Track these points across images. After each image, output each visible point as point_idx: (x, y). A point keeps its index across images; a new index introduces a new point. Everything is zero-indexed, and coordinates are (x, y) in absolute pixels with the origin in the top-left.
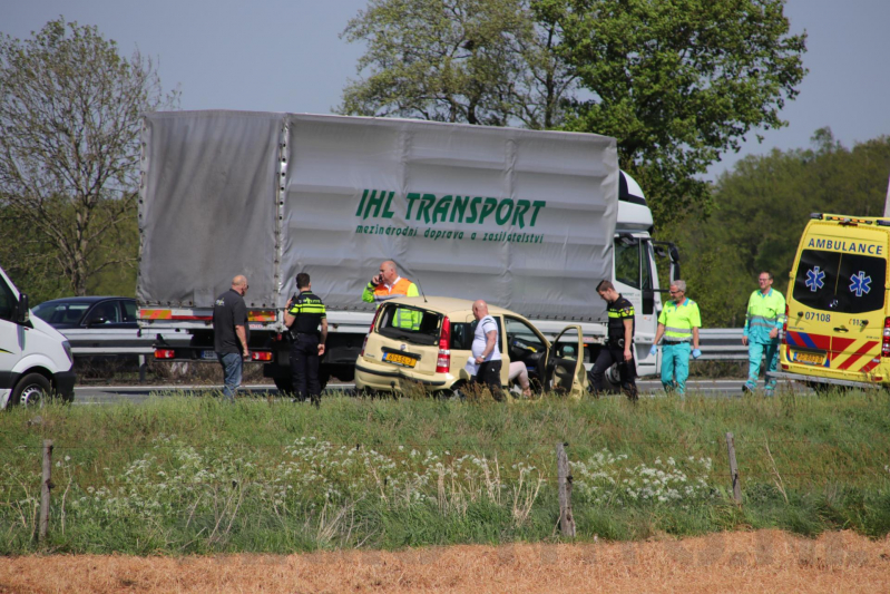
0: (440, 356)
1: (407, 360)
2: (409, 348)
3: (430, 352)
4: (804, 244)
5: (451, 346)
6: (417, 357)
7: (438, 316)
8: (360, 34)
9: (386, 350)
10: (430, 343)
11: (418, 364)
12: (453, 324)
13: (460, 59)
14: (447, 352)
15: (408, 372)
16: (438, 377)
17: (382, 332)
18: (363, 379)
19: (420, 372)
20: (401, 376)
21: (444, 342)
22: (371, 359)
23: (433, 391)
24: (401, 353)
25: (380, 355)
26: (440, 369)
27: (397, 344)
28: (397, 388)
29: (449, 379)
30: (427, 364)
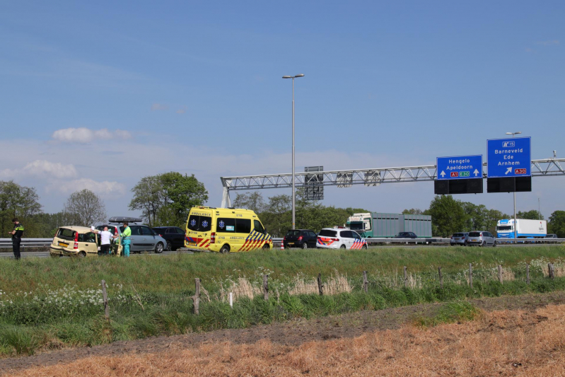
0: (75, 244)
1: (65, 245)
2: (66, 241)
3: (72, 242)
4: (190, 214)
5: (78, 241)
6: (68, 244)
7: (75, 232)
9: (59, 242)
10: (72, 240)
11: (68, 246)
12: (79, 234)
15: (65, 249)
16: (74, 250)
17: (58, 237)
18: (53, 251)
19: (69, 249)
20: (63, 250)
21: (76, 240)
22: (55, 244)
23: (75, 254)
24: (63, 243)
25: (57, 243)
26: (75, 248)
27: (62, 240)
28: (62, 253)
29: (78, 250)
30: (71, 246)
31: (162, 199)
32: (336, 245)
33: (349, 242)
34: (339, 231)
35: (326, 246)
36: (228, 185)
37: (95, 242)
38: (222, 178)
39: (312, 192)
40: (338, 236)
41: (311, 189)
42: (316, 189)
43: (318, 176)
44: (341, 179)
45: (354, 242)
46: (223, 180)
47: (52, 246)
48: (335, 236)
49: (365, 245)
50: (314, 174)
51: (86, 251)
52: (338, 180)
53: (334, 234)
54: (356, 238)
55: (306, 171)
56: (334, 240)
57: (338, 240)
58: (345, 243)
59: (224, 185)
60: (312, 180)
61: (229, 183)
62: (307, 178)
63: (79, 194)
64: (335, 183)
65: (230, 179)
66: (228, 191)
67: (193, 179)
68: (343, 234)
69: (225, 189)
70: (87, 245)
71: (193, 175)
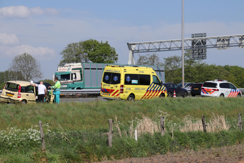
0: (19, 94)
1: (11, 95)
2: (12, 92)
3: (16, 93)
4: (105, 71)
6: (13, 94)
7: (18, 85)
9: (7, 93)
10: (16, 91)
11: (13, 96)
12: (22, 87)
13: (75, 57)
14: (20, 93)
15: (11, 98)
16: (18, 99)
17: (6, 89)
18: (2, 99)
19: (14, 98)
20: (10, 99)
21: (19, 91)
22: (3, 95)
24: (10, 93)
25: (5, 94)
26: (18, 97)
27: (9, 92)
28: (9, 101)
29: (21, 99)
30: (15, 96)
31: (83, 60)
32: (216, 94)
33: (227, 92)
34: (219, 83)
35: (209, 95)
36: (133, 49)
37: (34, 93)
38: (128, 44)
39: (197, 54)
40: (218, 87)
41: (196, 51)
42: (200, 51)
43: (202, 41)
44: (220, 42)
45: (231, 92)
46: (129, 45)
47: (1, 96)
48: (216, 87)
49: (239, 94)
50: (199, 39)
51: (27, 99)
52: (218, 43)
53: (214, 85)
54: (232, 89)
55: (193, 37)
56: (215, 90)
57: (218, 90)
58: (223, 92)
59: (130, 49)
60: (198, 44)
61: (133, 47)
62: (193, 43)
63: (20, 57)
64: (215, 46)
65: (134, 44)
66: (133, 54)
67: (107, 45)
68: (222, 86)
69: (131, 52)
70: (27, 95)
71: (107, 42)
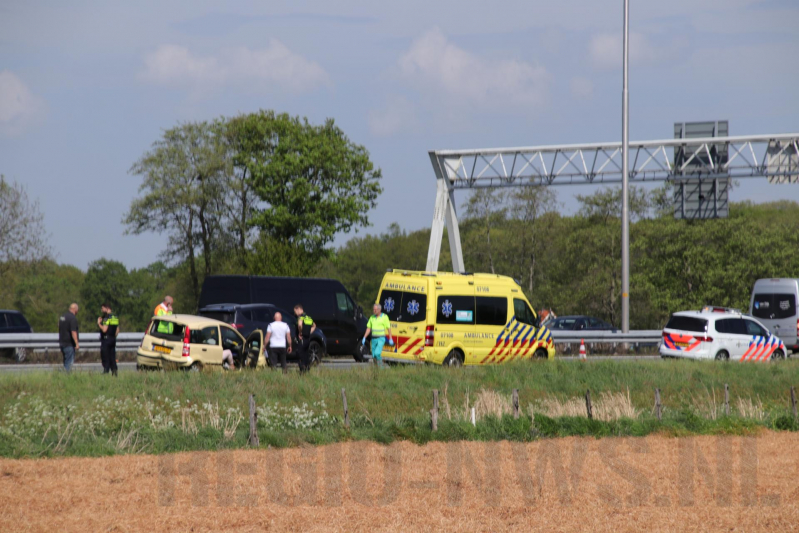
0: (185, 347)
1: (166, 350)
2: (167, 343)
3: (179, 345)
4: (383, 286)
5: (190, 342)
6: (171, 348)
7: (182, 326)
8: (139, 172)
9: (154, 344)
10: (179, 340)
11: (172, 352)
12: (191, 331)
13: (195, 185)
14: (188, 345)
15: (166, 357)
16: (183, 359)
17: (152, 334)
18: (142, 361)
19: (174, 356)
20: (162, 359)
21: (186, 340)
22: (146, 349)
23: (180, 367)
24: (163, 346)
25: (151, 347)
26: (184, 355)
27: (160, 341)
28: (160, 365)
29: (189, 360)
30: (177, 352)
31: (232, 199)
32: (705, 352)
33: (738, 344)
34: (711, 317)
35: (683, 352)
36: (451, 175)
37: (217, 343)
38: (432, 155)
39: (696, 197)
40: (711, 330)
41: (692, 188)
42: (706, 188)
43: (713, 151)
44: (780, 157)
45: (751, 344)
46: (437, 161)
47: (141, 351)
48: (703, 330)
49: (779, 351)
51: (204, 360)
52: (771, 160)
53: (699, 325)
54: (755, 335)
55: (679, 135)
56: (701, 339)
57: (710, 339)
58: (726, 345)
59: (440, 172)
60: (695, 162)
61: (453, 167)
62: (680, 155)
64: (762, 171)
65: (457, 156)
66: (451, 192)
68: (722, 326)
69: (442, 185)
70: (204, 350)
